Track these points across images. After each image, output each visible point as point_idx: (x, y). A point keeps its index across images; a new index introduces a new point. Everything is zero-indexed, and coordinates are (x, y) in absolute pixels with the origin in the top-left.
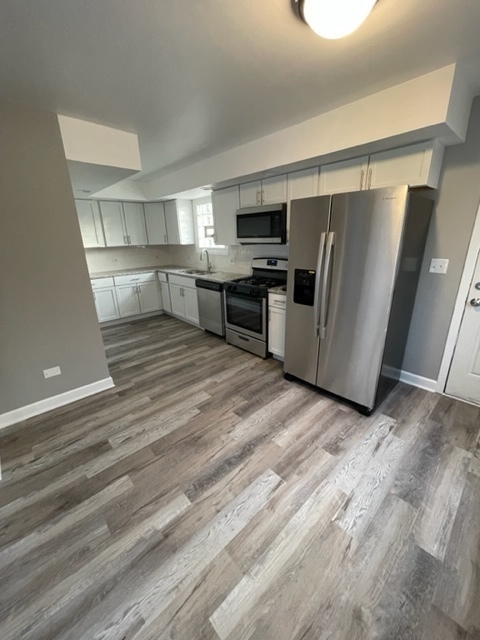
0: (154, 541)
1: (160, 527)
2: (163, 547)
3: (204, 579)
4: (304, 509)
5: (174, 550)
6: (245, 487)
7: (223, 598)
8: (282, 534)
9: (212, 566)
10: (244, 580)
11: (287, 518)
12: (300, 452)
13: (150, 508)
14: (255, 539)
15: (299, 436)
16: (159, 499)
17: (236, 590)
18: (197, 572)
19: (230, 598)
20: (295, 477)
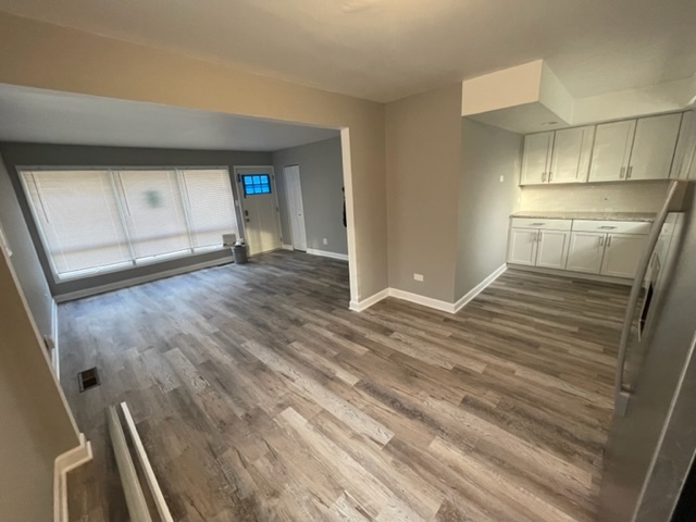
1: (337, 375)
2: (325, 379)
3: (308, 401)
5: (324, 384)
7: (298, 411)
8: (332, 444)
9: (315, 403)
10: (305, 421)
11: (345, 448)
13: (348, 367)
16: (354, 369)
17: (301, 417)
19: (298, 415)
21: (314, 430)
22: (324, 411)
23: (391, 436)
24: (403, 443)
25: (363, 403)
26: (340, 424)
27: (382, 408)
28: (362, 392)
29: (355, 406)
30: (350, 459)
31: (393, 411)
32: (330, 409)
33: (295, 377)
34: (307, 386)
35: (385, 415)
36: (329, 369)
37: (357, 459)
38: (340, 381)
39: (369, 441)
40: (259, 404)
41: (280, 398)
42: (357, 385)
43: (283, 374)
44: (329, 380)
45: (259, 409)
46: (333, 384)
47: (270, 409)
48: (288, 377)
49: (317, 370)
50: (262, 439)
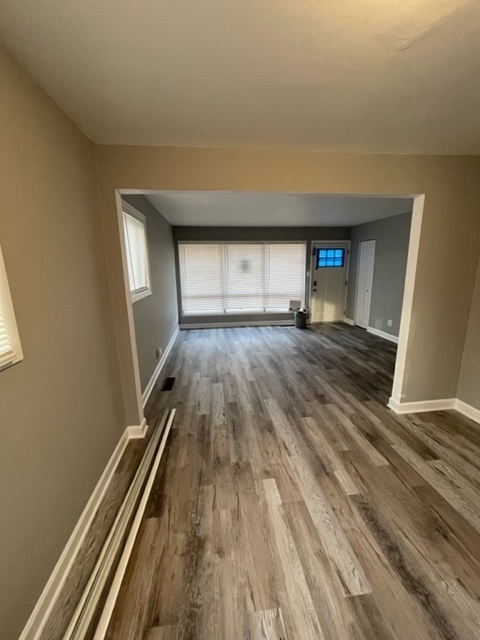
21: (283, 517)
22: (302, 503)
23: (367, 591)
24: (379, 614)
25: (350, 524)
26: (312, 530)
27: (372, 546)
28: (355, 510)
29: (339, 520)
30: (303, 577)
31: (386, 561)
32: (310, 505)
33: (293, 452)
34: (300, 468)
35: (371, 557)
36: (330, 462)
37: (311, 583)
38: (335, 482)
39: (336, 575)
40: (251, 460)
41: (270, 465)
42: (353, 497)
43: (284, 444)
44: (324, 474)
45: (248, 465)
46: (326, 480)
47: (256, 470)
48: (286, 449)
49: (317, 457)
50: (237, 494)
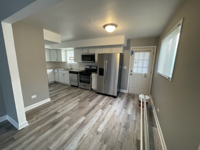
0: (80, 124)
1: (81, 122)
2: (83, 125)
3: (94, 126)
4: (108, 113)
6: (96, 113)
7: (98, 127)
8: (106, 117)
9: (94, 124)
10: (101, 124)
11: (106, 115)
12: (105, 106)
14: (101, 119)
15: (104, 103)
17: (100, 126)
18: (92, 126)
20: (105, 109)
21: (104, 121)
22: (97, 121)
26: (100, 117)
29: (93, 116)
36: (77, 125)
50: (111, 132)
